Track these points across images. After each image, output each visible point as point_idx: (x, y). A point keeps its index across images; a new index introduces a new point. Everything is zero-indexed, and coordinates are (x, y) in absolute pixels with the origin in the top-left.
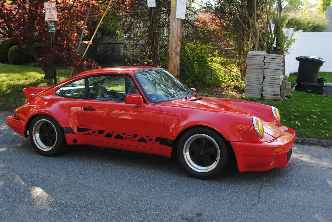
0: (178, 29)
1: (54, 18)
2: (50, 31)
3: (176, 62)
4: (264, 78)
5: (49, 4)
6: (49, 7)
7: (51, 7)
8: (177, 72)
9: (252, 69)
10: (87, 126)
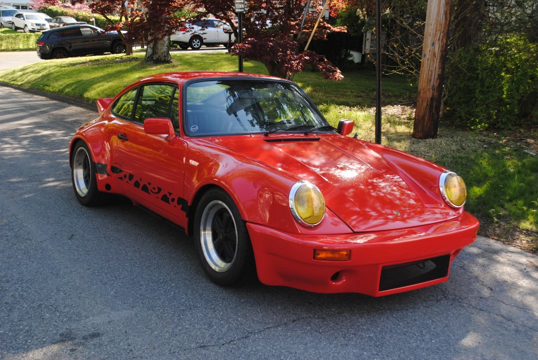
0: (439, 8)
2: (237, 10)
3: (430, 72)
8: (431, 90)
10: (119, 165)
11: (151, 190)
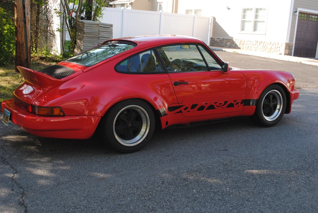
9: (89, 38)
10: (178, 103)
11: (217, 106)
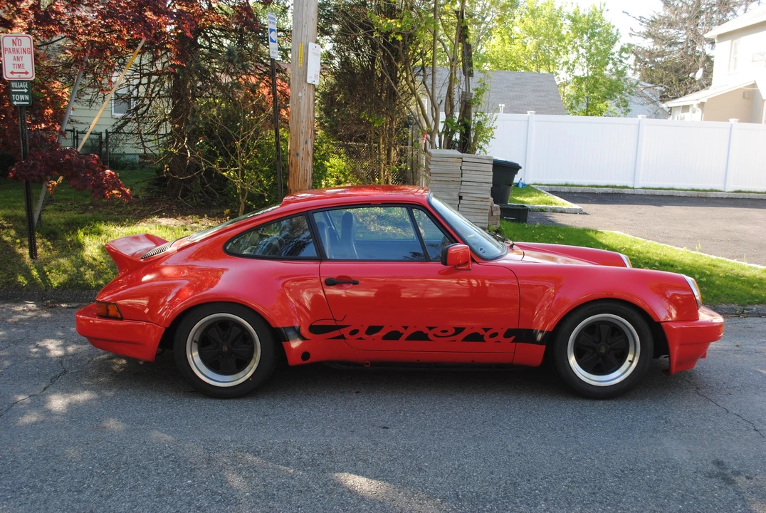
0: (310, 105)
1: (27, 73)
2: (15, 103)
3: (306, 172)
4: (461, 198)
5: (14, 38)
6: (14, 47)
7: (18, 47)
9: (441, 183)
10: (335, 320)
11: (435, 335)
